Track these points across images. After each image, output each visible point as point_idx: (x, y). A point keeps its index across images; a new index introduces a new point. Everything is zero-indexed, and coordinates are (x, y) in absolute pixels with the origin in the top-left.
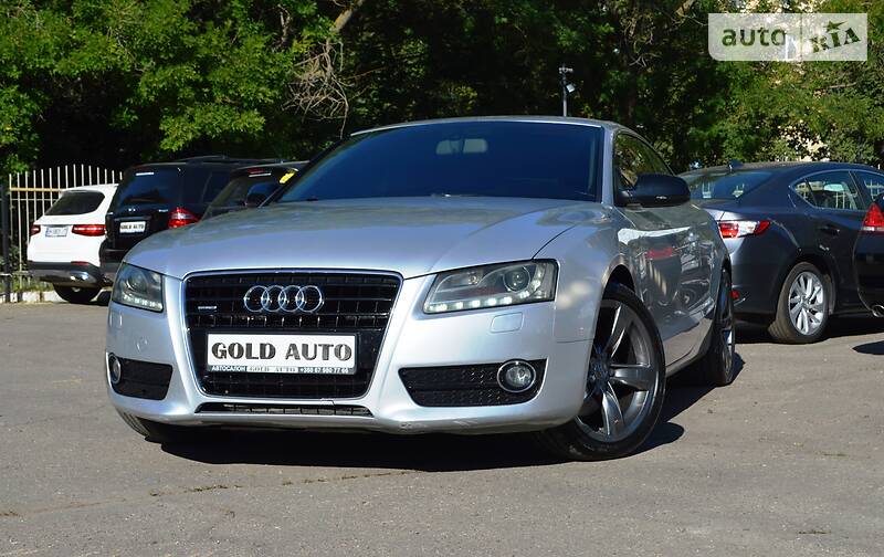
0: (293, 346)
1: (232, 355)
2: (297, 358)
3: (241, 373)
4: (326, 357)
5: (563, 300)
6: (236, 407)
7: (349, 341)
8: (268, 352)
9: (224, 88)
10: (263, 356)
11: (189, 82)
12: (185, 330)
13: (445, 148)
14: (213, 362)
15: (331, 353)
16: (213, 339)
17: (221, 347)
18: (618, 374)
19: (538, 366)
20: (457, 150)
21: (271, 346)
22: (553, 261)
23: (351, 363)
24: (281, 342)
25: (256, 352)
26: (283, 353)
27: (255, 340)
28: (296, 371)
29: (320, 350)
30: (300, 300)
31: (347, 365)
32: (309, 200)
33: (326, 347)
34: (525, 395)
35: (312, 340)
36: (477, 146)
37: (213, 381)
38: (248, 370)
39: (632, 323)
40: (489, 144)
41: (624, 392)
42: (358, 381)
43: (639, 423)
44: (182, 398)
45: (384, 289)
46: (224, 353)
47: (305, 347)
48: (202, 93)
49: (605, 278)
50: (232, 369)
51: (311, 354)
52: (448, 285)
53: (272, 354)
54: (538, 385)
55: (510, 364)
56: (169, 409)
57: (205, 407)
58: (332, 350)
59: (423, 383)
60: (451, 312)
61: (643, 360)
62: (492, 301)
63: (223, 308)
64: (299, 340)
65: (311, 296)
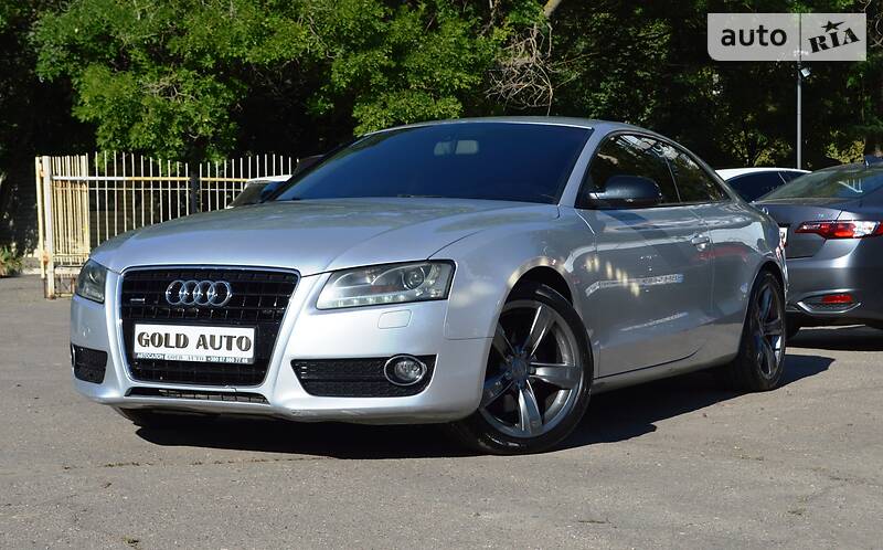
0: (203, 336)
1: (153, 344)
2: (206, 348)
3: (160, 360)
4: (229, 347)
5: (458, 298)
6: (169, 393)
7: (249, 333)
8: (182, 342)
9: (419, 73)
10: (178, 346)
11: (383, 69)
12: (119, 322)
13: (441, 149)
14: (141, 351)
15: (230, 344)
16: (139, 328)
17: (145, 337)
18: (540, 372)
19: (429, 360)
21: (185, 336)
22: (451, 262)
23: (250, 354)
24: (193, 332)
25: (172, 342)
26: (194, 343)
27: (173, 330)
28: (205, 360)
29: (225, 341)
30: (211, 294)
31: (247, 356)
33: (230, 339)
34: (415, 389)
35: (219, 332)
36: (468, 147)
37: (141, 368)
38: (166, 358)
39: (555, 323)
40: (481, 146)
41: (545, 392)
42: (256, 371)
43: (559, 419)
44: (115, 384)
45: (283, 284)
46: (147, 341)
47: (212, 337)
48: (396, 78)
49: (513, 279)
50: (153, 357)
51: (217, 346)
52: (349, 281)
53: (185, 345)
54: (426, 380)
55: (399, 358)
57: (134, 391)
58: (234, 341)
59: (318, 374)
61: (568, 358)
63: (150, 299)
64: (208, 331)
65: (221, 290)
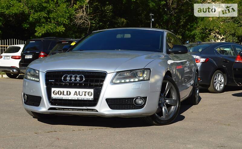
0: (76, 92)
1: (58, 94)
2: (77, 95)
3: (61, 99)
5: (152, 80)
6: (59, 109)
7: (92, 91)
8: (69, 93)
9: (54, 19)
10: (67, 94)
11: (44, 17)
12: (45, 87)
13: (119, 36)
14: (53, 96)
15: (86, 94)
16: (53, 89)
17: (55, 92)
18: (167, 101)
19: (145, 98)
20: (122, 37)
22: (149, 69)
24: (72, 91)
25: (65, 93)
26: (73, 94)
27: (65, 90)
28: (77, 99)
29: (83, 93)
30: (78, 79)
31: (91, 98)
32: (80, 50)
33: (85, 92)
34: (141, 107)
35: (81, 90)
36: (128, 36)
37: (53, 101)
38: (63, 99)
39: (171, 87)
41: (169, 106)
42: (94, 102)
43: (173, 115)
44: (44, 106)
45: (102, 76)
46: (56, 93)
47: (79, 92)
48: (48, 20)
49: (164, 74)
50: (58, 98)
51: (81, 94)
52: (120, 75)
54: (145, 104)
55: (137, 98)
56: (40, 109)
57: (50, 109)
59: (113, 103)
60: (121, 83)
61: (174, 97)
62: (132, 80)
63: (56, 80)
64: (78, 90)
65: (81, 78)
